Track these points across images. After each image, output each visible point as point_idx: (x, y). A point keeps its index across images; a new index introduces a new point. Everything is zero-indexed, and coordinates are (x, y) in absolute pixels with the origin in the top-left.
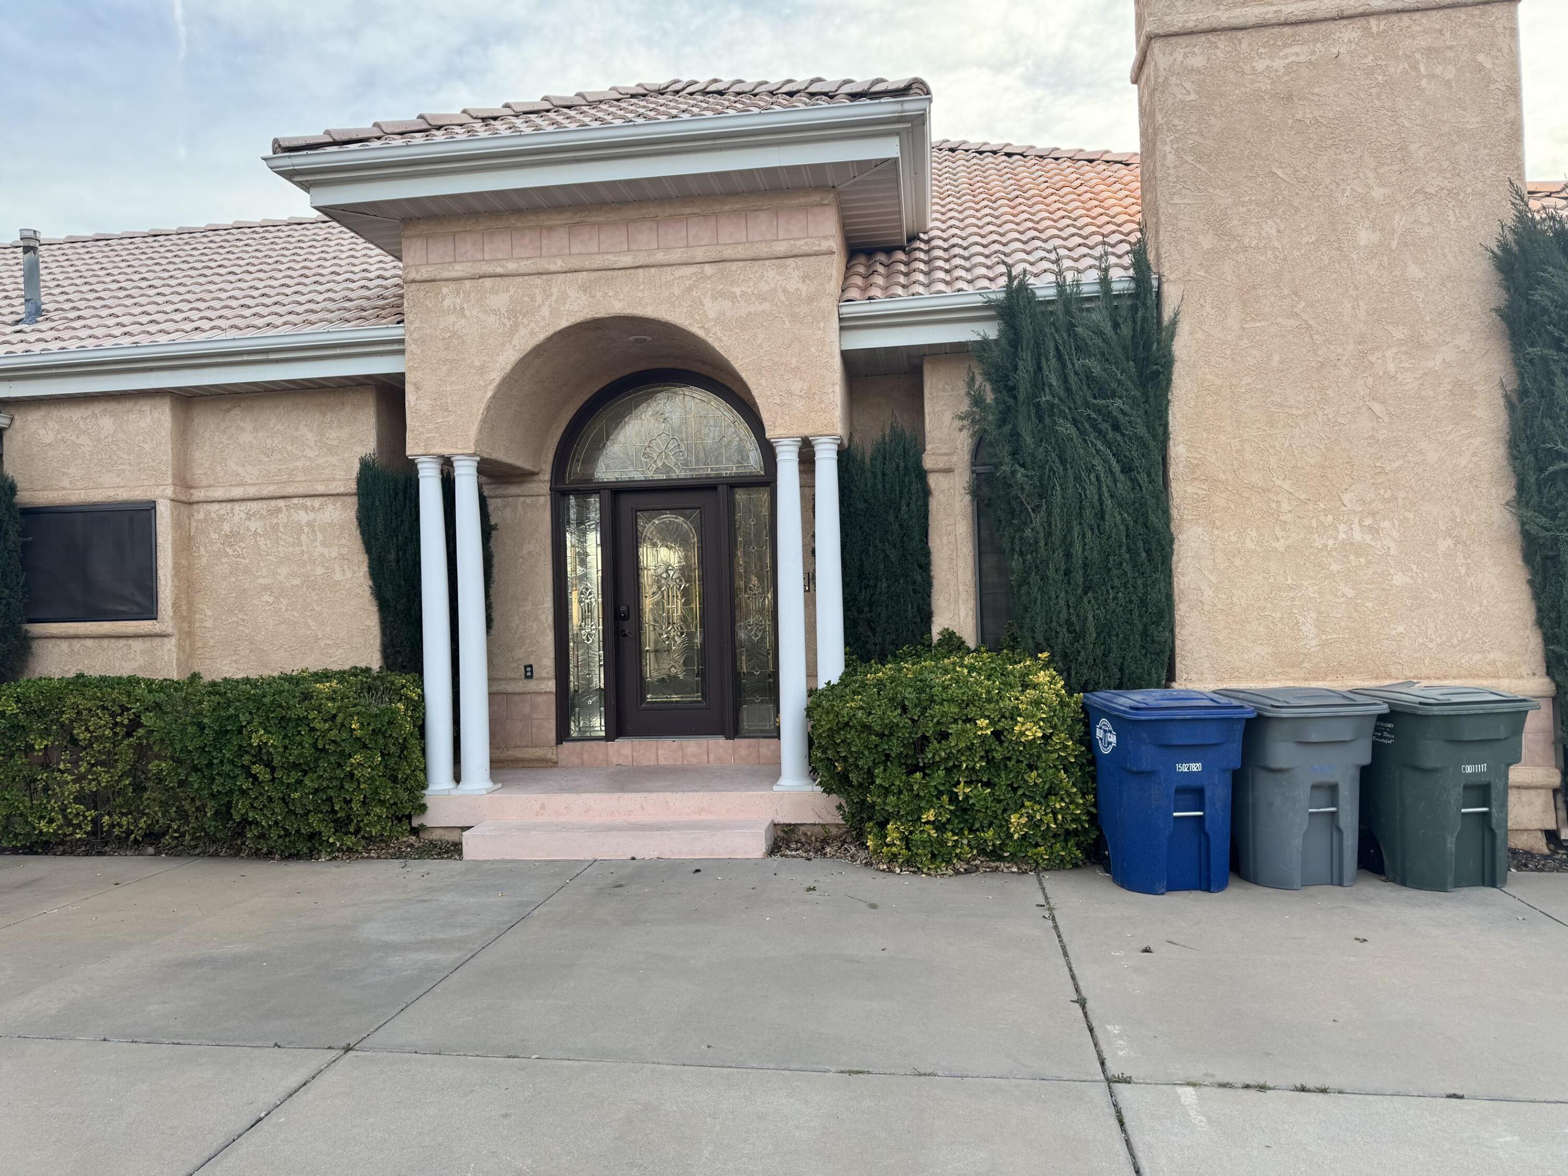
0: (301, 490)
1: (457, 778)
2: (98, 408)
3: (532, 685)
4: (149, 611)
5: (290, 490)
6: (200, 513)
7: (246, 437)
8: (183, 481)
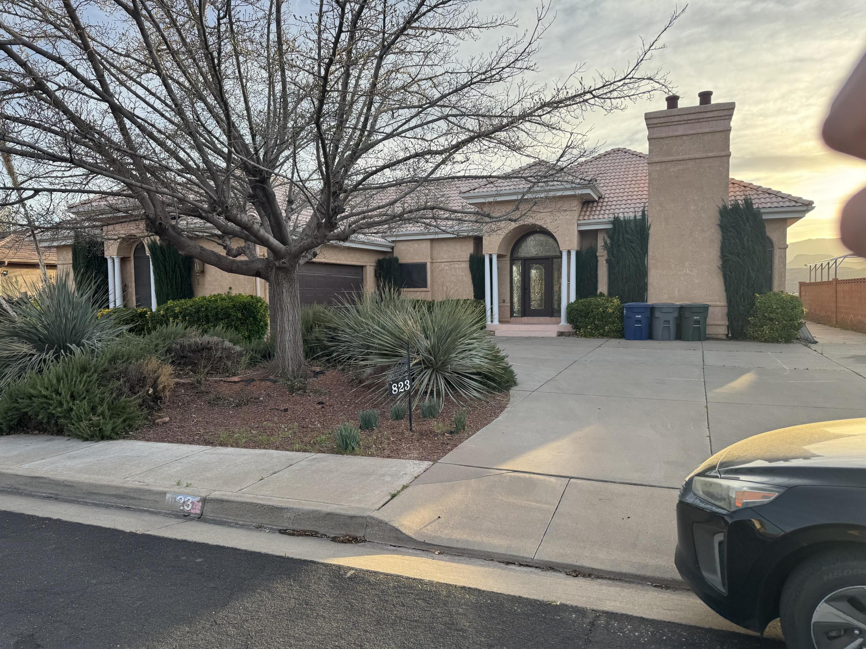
0: (457, 260)
1: (492, 322)
2: (414, 242)
3: (505, 304)
4: (425, 286)
5: (455, 260)
6: (434, 265)
7: (445, 248)
8: (432, 259)
